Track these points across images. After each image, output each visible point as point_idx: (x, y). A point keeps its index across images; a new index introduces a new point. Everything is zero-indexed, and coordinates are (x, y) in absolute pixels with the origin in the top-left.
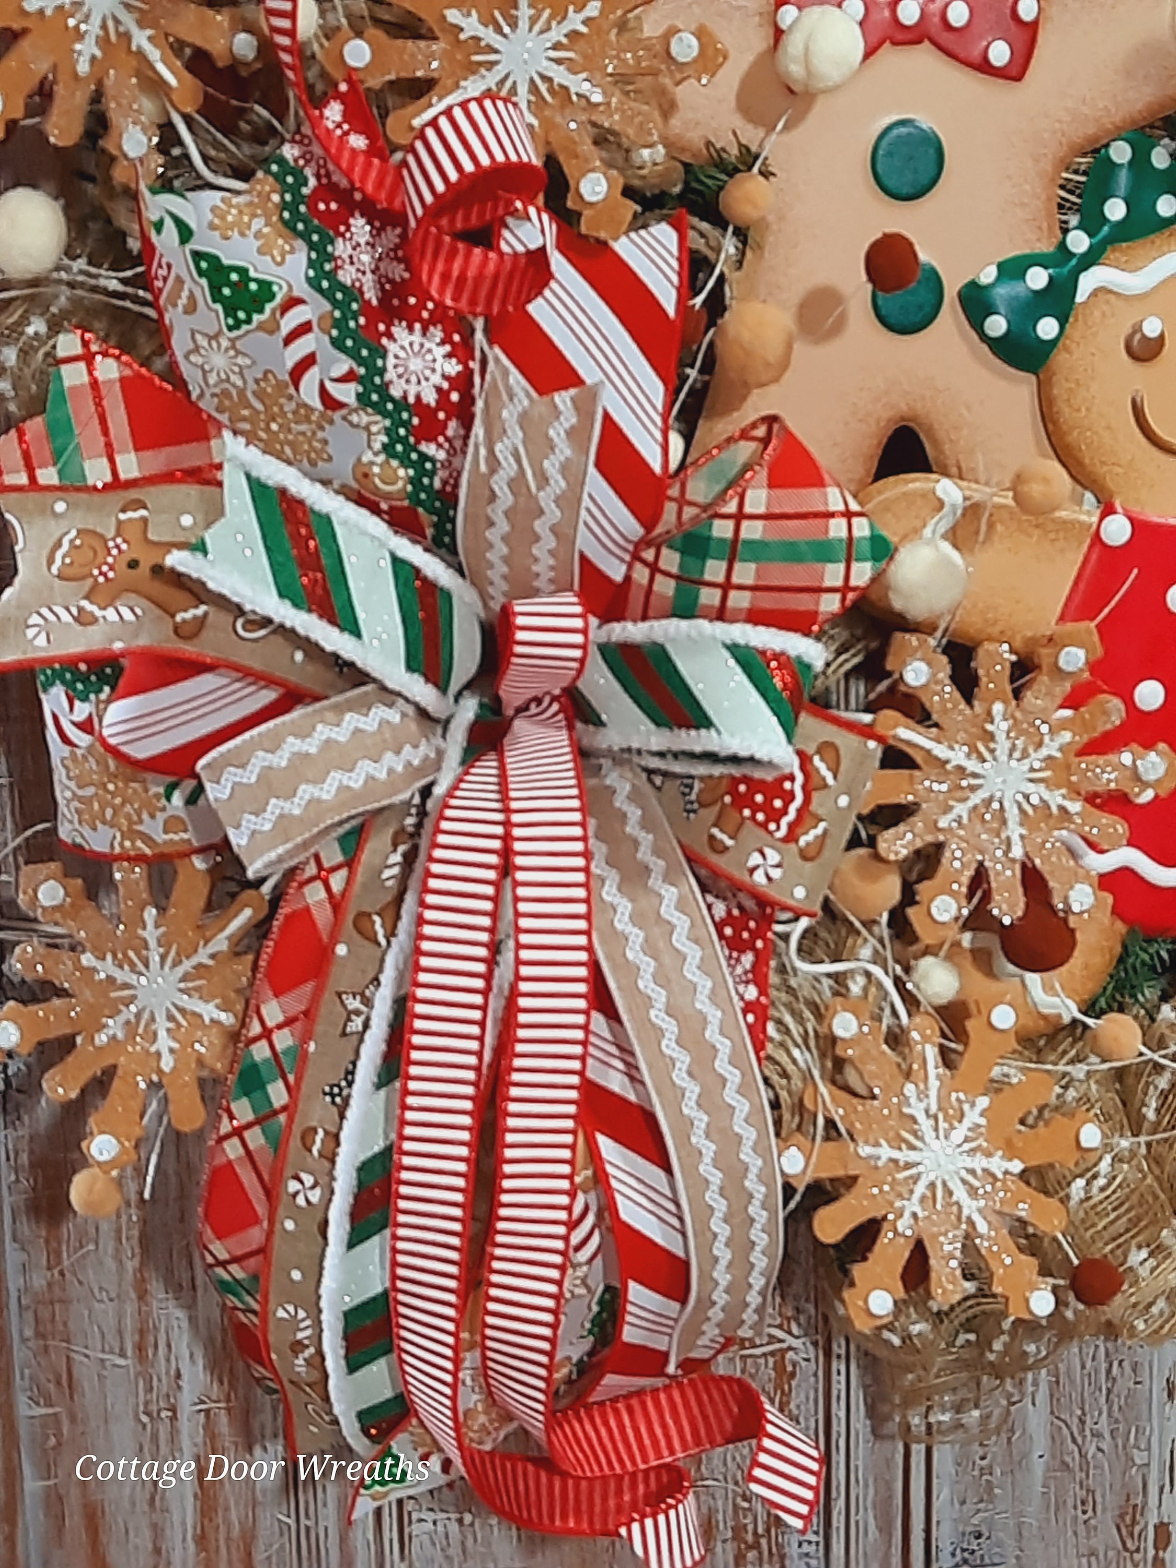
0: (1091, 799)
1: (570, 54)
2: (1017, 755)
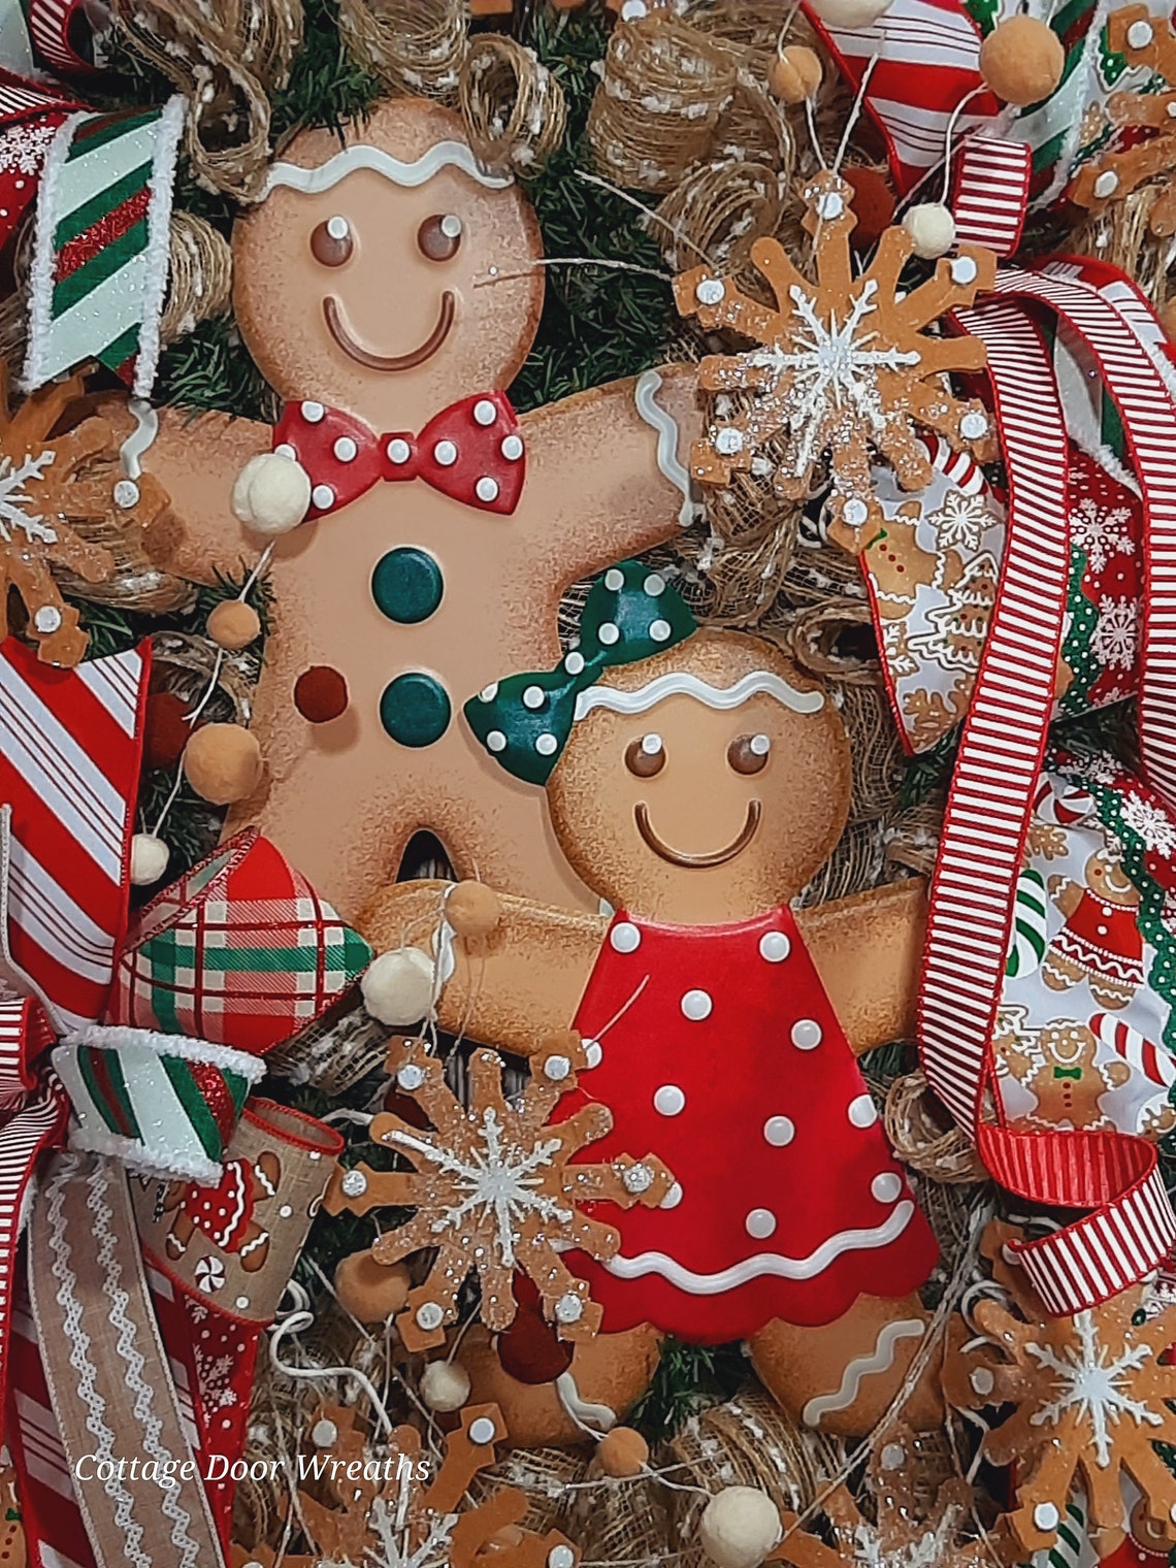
0: (582, 1206)
1: (29, 499)
2: (509, 1161)
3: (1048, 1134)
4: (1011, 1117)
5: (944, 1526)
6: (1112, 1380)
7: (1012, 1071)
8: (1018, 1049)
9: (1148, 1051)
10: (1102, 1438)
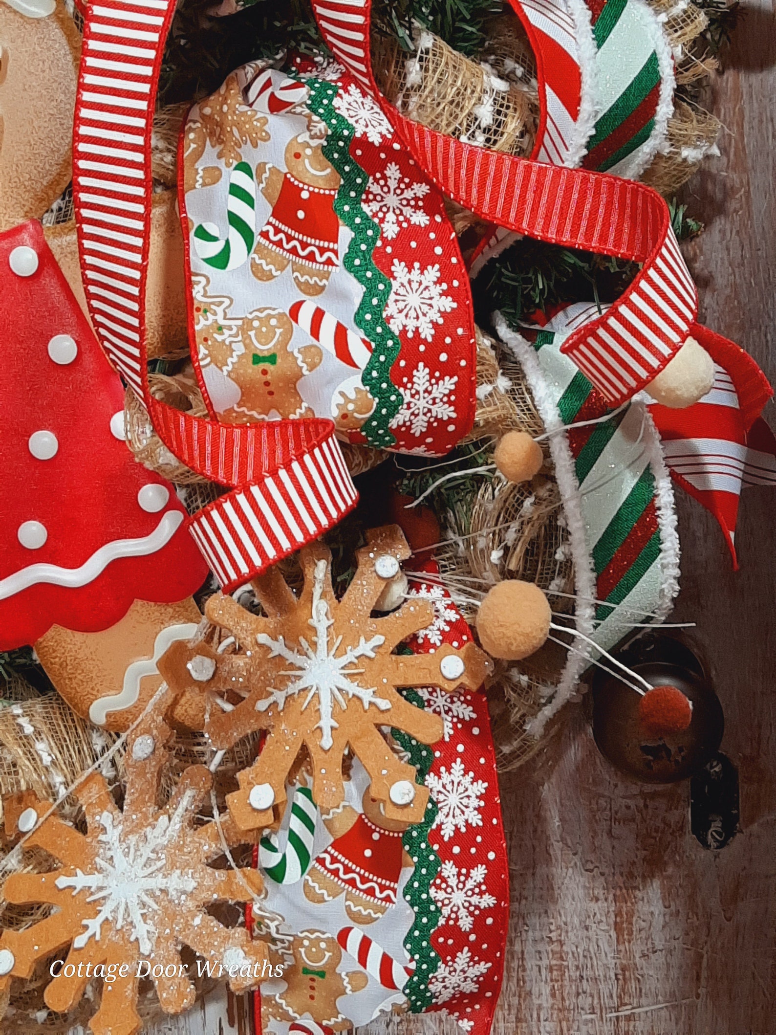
3: (258, 425)
4: (219, 409)
5: (180, 810)
6: (343, 668)
7: (214, 361)
8: (220, 338)
9: (341, 333)
10: (327, 722)
